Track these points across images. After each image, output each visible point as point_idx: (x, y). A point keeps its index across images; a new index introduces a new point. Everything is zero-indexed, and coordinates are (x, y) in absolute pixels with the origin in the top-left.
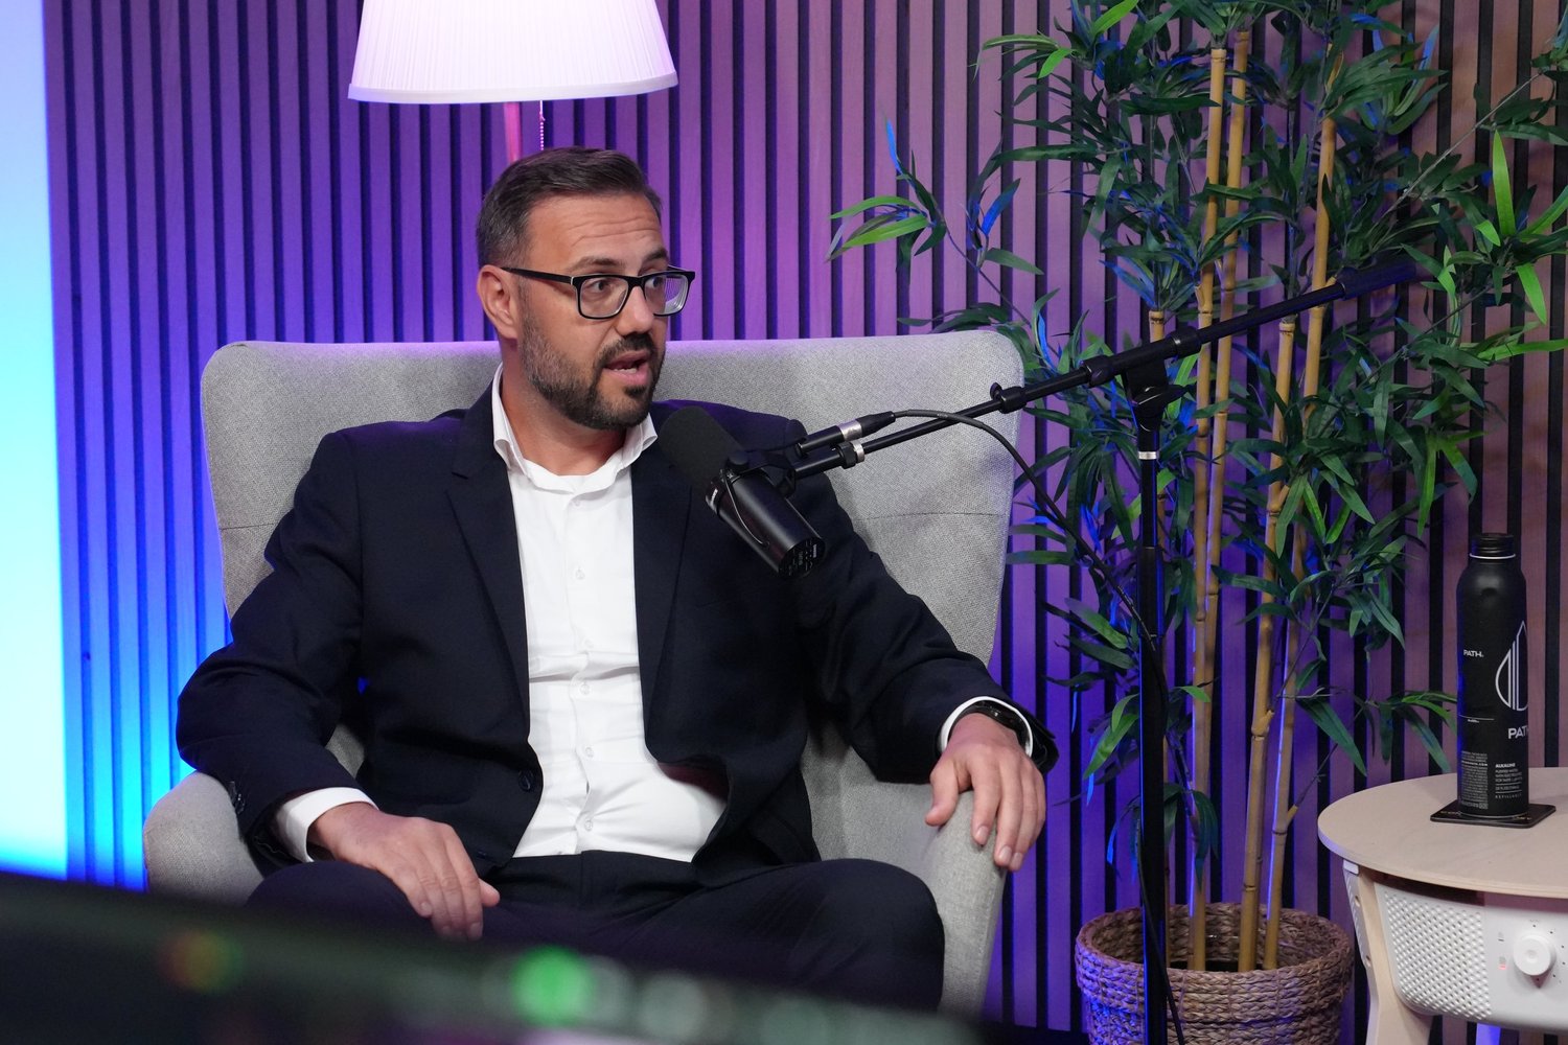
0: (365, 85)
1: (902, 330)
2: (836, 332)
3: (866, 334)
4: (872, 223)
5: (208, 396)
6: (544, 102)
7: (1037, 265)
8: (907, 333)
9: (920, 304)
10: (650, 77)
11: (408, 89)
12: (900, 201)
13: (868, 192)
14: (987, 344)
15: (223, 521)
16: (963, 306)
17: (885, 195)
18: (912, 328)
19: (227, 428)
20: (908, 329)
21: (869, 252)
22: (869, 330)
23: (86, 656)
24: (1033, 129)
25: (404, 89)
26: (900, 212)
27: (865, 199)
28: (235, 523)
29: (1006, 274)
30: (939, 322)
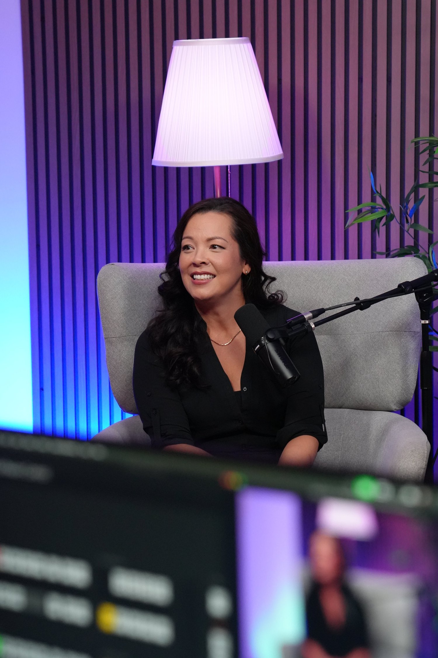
0: (159, 159)
1: (373, 256)
2: (346, 257)
3: (359, 259)
4: (361, 215)
5: (100, 285)
6: (230, 166)
7: (429, 228)
8: (375, 258)
9: (381, 246)
10: (273, 155)
11: (177, 161)
12: (373, 204)
13: (360, 202)
14: (413, 263)
15: (105, 334)
16: (399, 247)
17: (367, 203)
18: (377, 255)
19: (107, 298)
20: (376, 256)
21: (360, 225)
22: (360, 257)
23: (42, 389)
24: (427, 175)
25: (175, 161)
26: (373, 210)
27: (358, 205)
28: (111, 336)
29: (416, 233)
30: (388, 254)
